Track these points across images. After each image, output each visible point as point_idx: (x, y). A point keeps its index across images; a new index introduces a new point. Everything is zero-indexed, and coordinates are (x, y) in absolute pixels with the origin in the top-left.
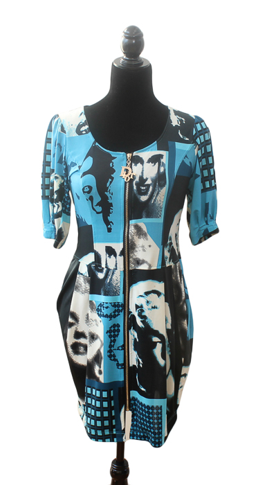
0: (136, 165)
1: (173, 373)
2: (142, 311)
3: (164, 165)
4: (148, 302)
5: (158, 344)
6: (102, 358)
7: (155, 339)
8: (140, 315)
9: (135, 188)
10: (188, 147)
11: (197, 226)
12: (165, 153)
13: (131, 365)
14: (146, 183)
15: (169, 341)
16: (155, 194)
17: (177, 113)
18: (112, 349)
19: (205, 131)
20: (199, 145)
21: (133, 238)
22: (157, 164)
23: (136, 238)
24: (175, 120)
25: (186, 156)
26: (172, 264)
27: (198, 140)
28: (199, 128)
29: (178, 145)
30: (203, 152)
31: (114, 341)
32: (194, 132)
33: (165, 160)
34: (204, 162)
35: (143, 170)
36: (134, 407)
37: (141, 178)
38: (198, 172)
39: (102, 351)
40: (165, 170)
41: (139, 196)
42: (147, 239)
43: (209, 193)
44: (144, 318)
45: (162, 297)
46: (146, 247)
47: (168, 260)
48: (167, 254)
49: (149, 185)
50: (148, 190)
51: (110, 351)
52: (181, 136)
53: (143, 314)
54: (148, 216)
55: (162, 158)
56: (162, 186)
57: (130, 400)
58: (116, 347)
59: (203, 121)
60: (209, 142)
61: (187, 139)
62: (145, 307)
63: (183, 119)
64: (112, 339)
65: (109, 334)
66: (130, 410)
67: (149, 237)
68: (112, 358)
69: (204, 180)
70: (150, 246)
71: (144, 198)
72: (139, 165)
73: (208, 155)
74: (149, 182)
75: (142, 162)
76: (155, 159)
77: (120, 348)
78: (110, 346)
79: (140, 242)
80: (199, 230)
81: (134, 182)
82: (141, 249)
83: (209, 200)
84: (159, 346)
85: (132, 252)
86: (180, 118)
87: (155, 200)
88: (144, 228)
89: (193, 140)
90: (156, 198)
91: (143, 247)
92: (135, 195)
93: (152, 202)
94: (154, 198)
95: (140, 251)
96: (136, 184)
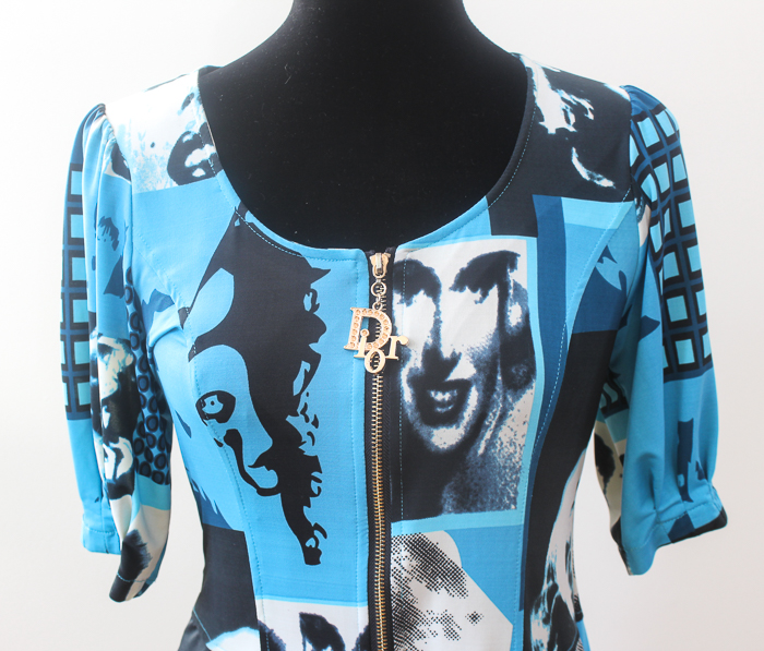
0: (408, 300)
3: (520, 294)
9: (407, 395)
11: (648, 508)
12: (523, 247)
16: (491, 420)
17: (559, 80)
19: (668, 148)
20: (653, 206)
21: (407, 590)
22: (494, 292)
23: (417, 588)
24: (553, 112)
25: (606, 253)
27: (649, 186)
28: (651, 137)
29: (575, 211)
30: (668, 229)
32: (633, 154)
33: (524, 275)
34: (670, 267)
35: (437, 322)
37: (432, 354)
38: (651, 308)
40: (526, 317)
41: (424, 430)
42: (463, 593)
43: (692, 387)
46: (461, 619)
49: (463, 387)
50: (460, 402)
52: (584, 173)
54: (467, 502)
55: (513, 266)
56: (518, 385)
59: (660, 108)
60: (679, 192)
61: (606, 183)
63: (585, 104)
67: (469, 583)
69: (675, 332)
70: (474, 618)
71: (445, 438)
72: (421, 298)
73: (682, 239)
74: (464, 370)
75: (433, 289)
76: (486, 274)
79: (433, 602)
81: (404, 374)
82: (438, 627)
83: (691, 412)
85: (406, 639)
86: (572, 98)
87: (491, 444)
88: (451, 551)
89: (628, 187)
90: (494, 436)
91: (447, 620)
92: (408, 426)
93: (481, 451)
94: (488, 435)
95: (435, 634)
96: (413, 381)
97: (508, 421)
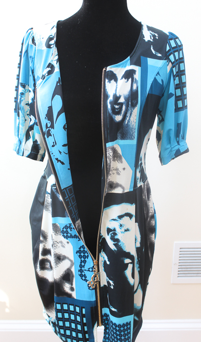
0: (110, 81)
1: (141, 287)
2: (115, 234)
3: (136, 82)
4: (121, 225)
5: (129, 265)
6: (73, 276)
7: (127, 261)
8: (113, 238)
9: (109, 106)
10: (160, 63)
11: (169, 146)
12: (137, 69)
13: (102, 285)
14: (119, 102)
15: (138, 259)
16: (128, 115)
17: (149, 28)
18: (83, 269)
19: (179, 48)
20: (172, 63)
22: (130, 80)
24: (147, 36)
25: (158, 73)
26: (142, 184)
27: (172, 57)
28: (173, 45)
29: (151, 62)
30: (177, 71)
31: (85, 262)
32: (168, 48)
33: (137, 76)
34: (177, 81)
35: (116, 88)
36: (106, 322)
38: (172, 90)
39: (73, 270)
40: (137, 88)
41: (113, 116)
42: (122, 162)
43: (182, 113)
44: (116, 241)
45: (134, 218)
46: (121, 169)
47: (139, 181)
48: (138, 175)
49: (121, 104)
50: (121, 108)
51: (81, 271)
52: (154, 52)
53: (116, 237)
54: (123, 138)
55: (135, 74)
56: (134, 105)
57: (102, 316)
58: (86, 267)
59: (177, 38)
60: (181, 60)
61: (159, 55)
62: (118, 231)
63: (156, 35)
64: (83, 259)
65: (78, 254)
66: (102, 325)
67: (123, 159)
68: (84, 278)
69: (178, 98)
70: (124, 169)
71: (118, 118)
72: (113, 81)
73: (181, 73)
74: (122, 100)
75: (116, 80)
76: (129, 75)
77: (91, 270)
78: (81, 266)
80: (171, 151)
81: (108, 101)
82: (115, 172)
83: (181, 120)
84: (130, 266)
86: (153, 33)
87: (129, 121)
88: (120, 151)
89: (166, 57)
90: (129, 119)
91: (117, 169)
92: (110, 114)
93: (126, 123)
94: (128, 119)
95: (114, 174)
96: (110, 103)
97: (132, 115)
